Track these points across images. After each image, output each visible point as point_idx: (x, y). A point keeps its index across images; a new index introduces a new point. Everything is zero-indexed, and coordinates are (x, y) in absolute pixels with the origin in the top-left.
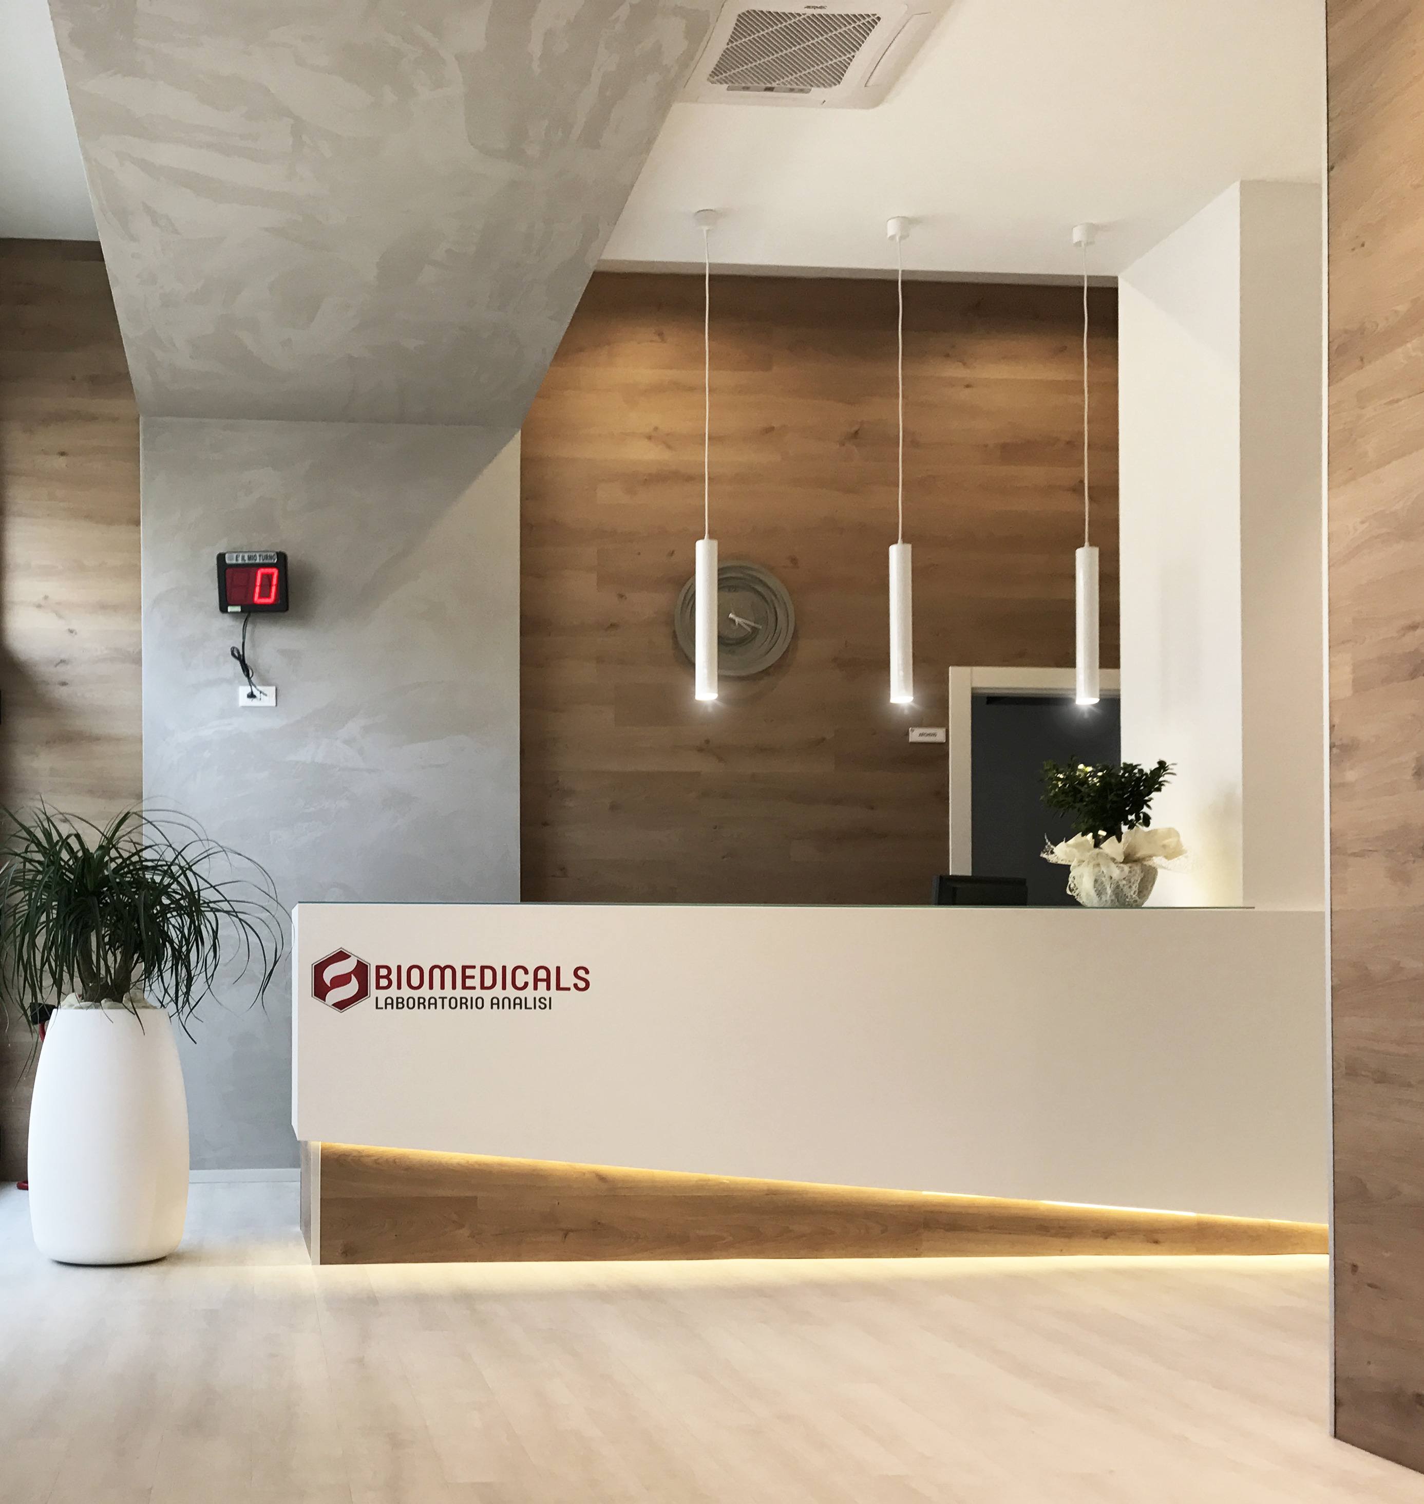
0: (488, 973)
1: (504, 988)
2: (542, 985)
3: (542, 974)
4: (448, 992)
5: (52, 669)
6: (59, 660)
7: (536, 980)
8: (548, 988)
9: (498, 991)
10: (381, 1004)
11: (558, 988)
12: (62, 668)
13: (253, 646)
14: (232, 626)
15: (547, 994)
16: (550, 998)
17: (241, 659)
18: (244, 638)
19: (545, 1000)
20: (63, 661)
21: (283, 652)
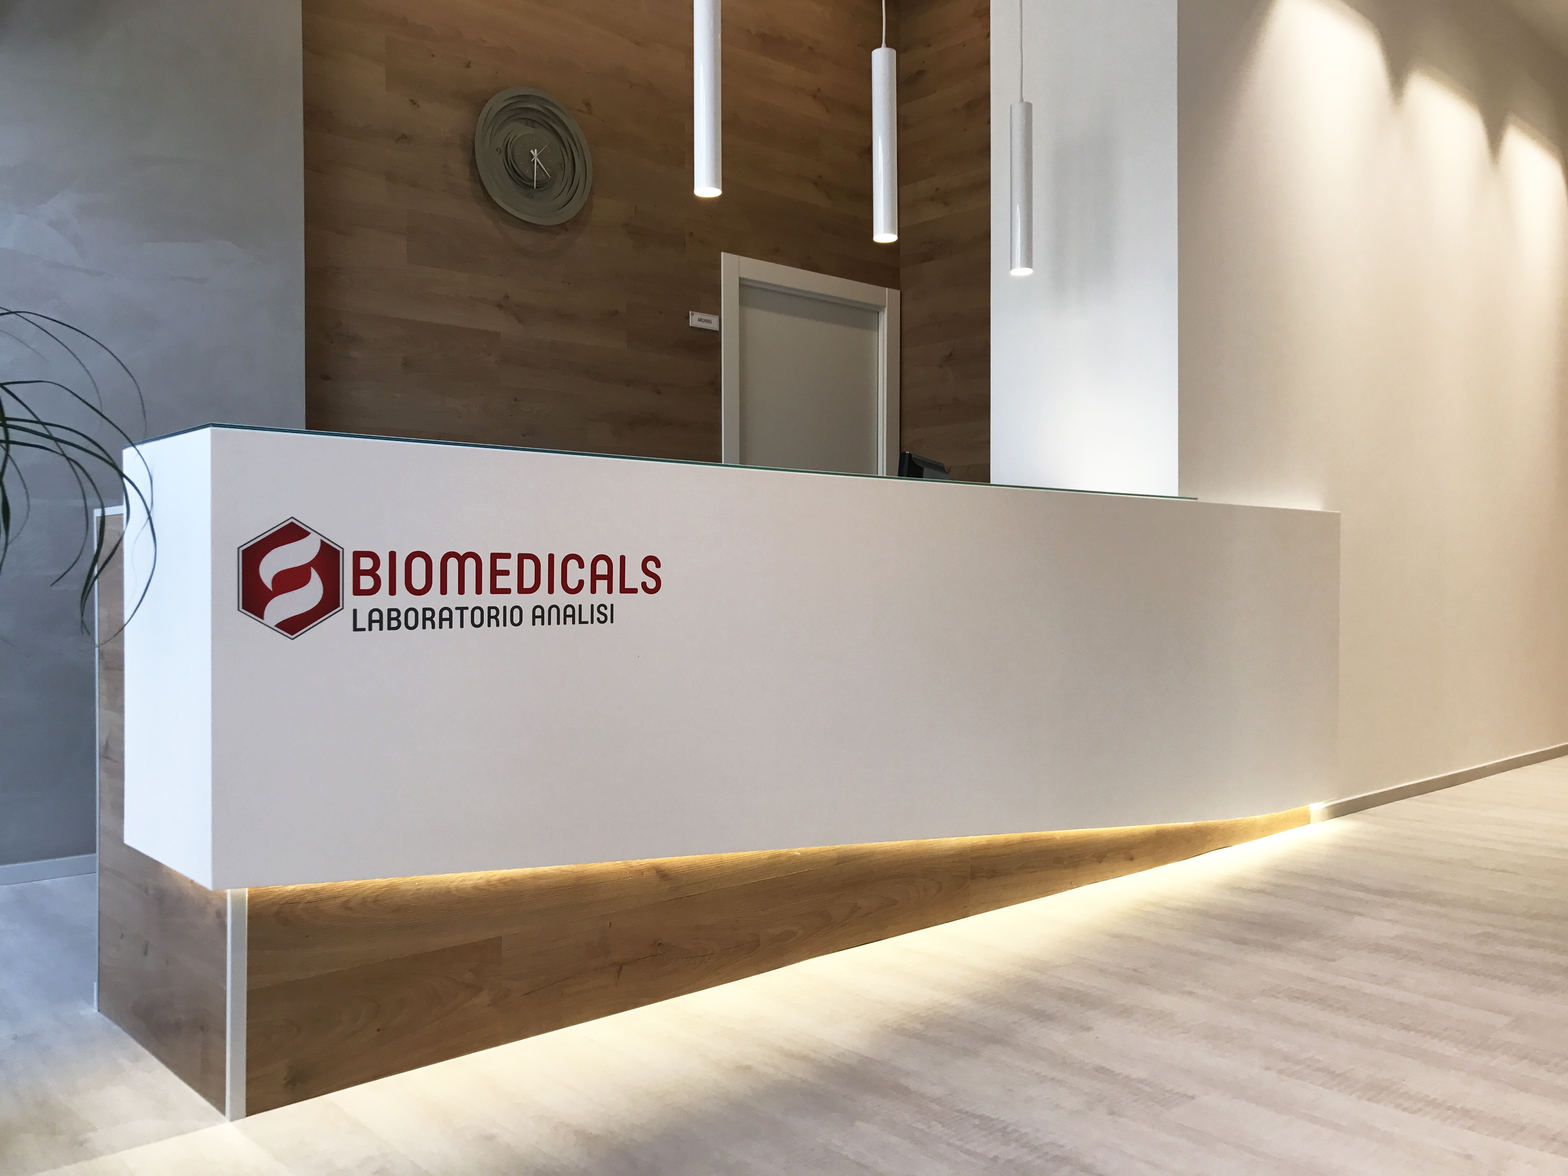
0: (529, 565)
1: (551, 590)
2: (602, 585)
3: (602, 568)
4: (470, 599)
7: (595, 577)
8: (610, 591)
9: (541, 597)
10: (363, 622)
11: (623, 590)
15: (608, 599)
16: (612, 605)
19: (605, 608)
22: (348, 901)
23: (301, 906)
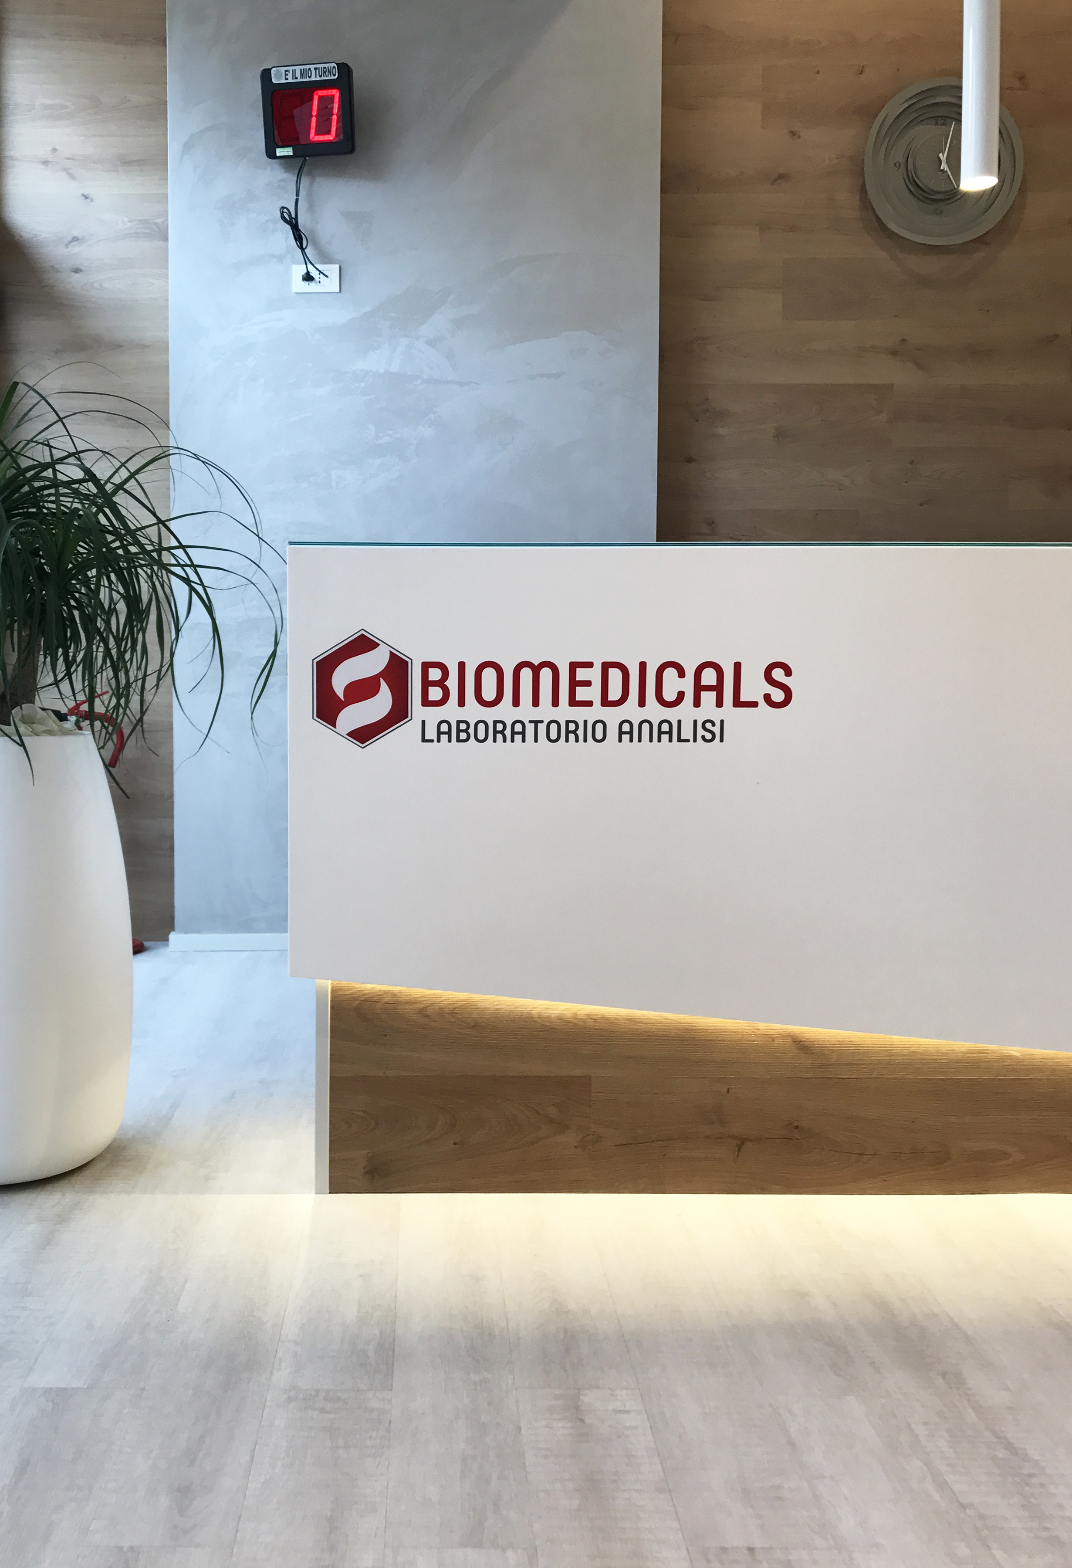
0: (615, 675)
1: (642, 703)
2: (709, 698)
3: (709, 677)
4: (546, 711)
5: (63, 251)
6: (70, 239)
7: (699, 688)
8: (719, 703)
9: (631, 710)
10: (431, 734)
11: (738, 703)
12: (75, 249)
13: (311, 207)
14: (282, 180)
15: (717, 715)
16: (722, 722)
17: (294, 225)
18: (297, 195)
19: (714, 724)
20: (75, 239)
21: (349, 216)
22: (425, 1008)
23: (379, 1005)
